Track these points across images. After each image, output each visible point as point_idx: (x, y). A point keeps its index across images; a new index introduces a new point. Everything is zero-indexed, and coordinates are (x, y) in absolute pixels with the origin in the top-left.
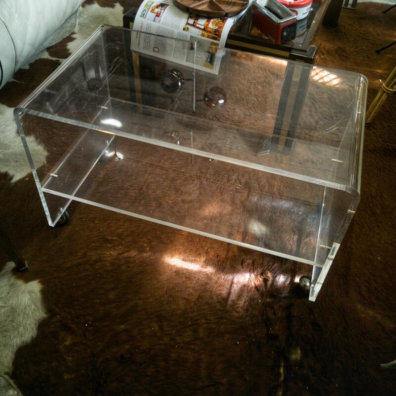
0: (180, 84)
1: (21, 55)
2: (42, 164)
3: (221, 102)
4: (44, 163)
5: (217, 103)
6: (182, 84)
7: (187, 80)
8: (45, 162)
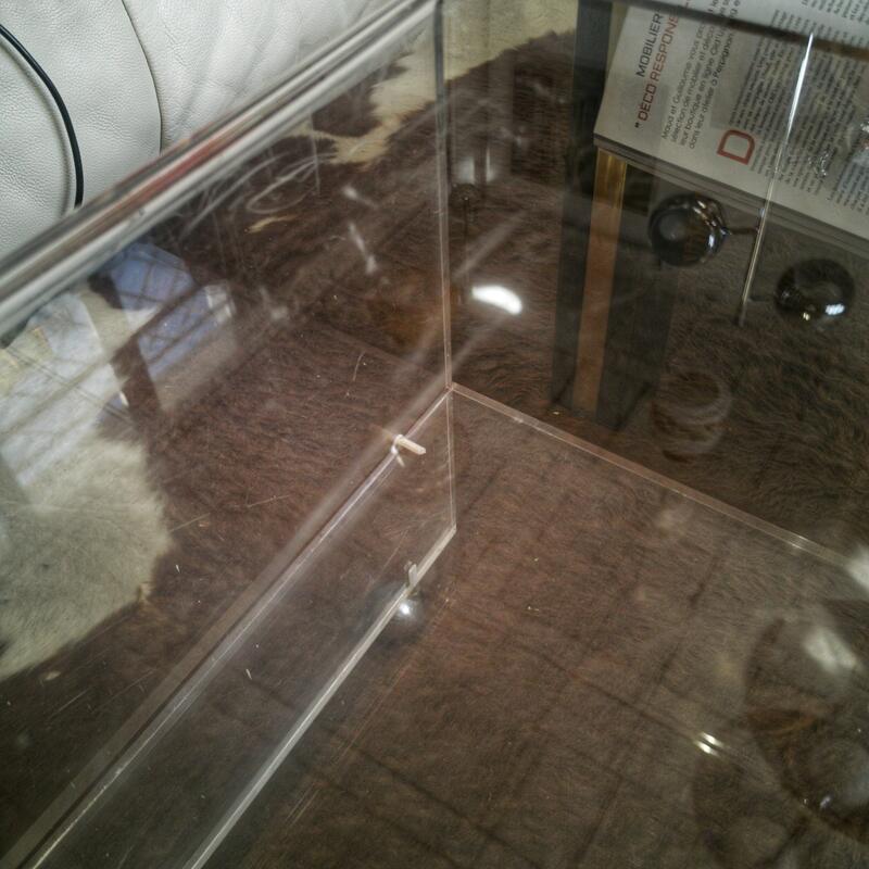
0: (712, 240)
1: (183, 119)
2: (130, 598)
3: (834, 310)
4: (139, 591)
5: (819, 312)
6: (718, 241)
7: (735, 232)
8: (146, 590)
